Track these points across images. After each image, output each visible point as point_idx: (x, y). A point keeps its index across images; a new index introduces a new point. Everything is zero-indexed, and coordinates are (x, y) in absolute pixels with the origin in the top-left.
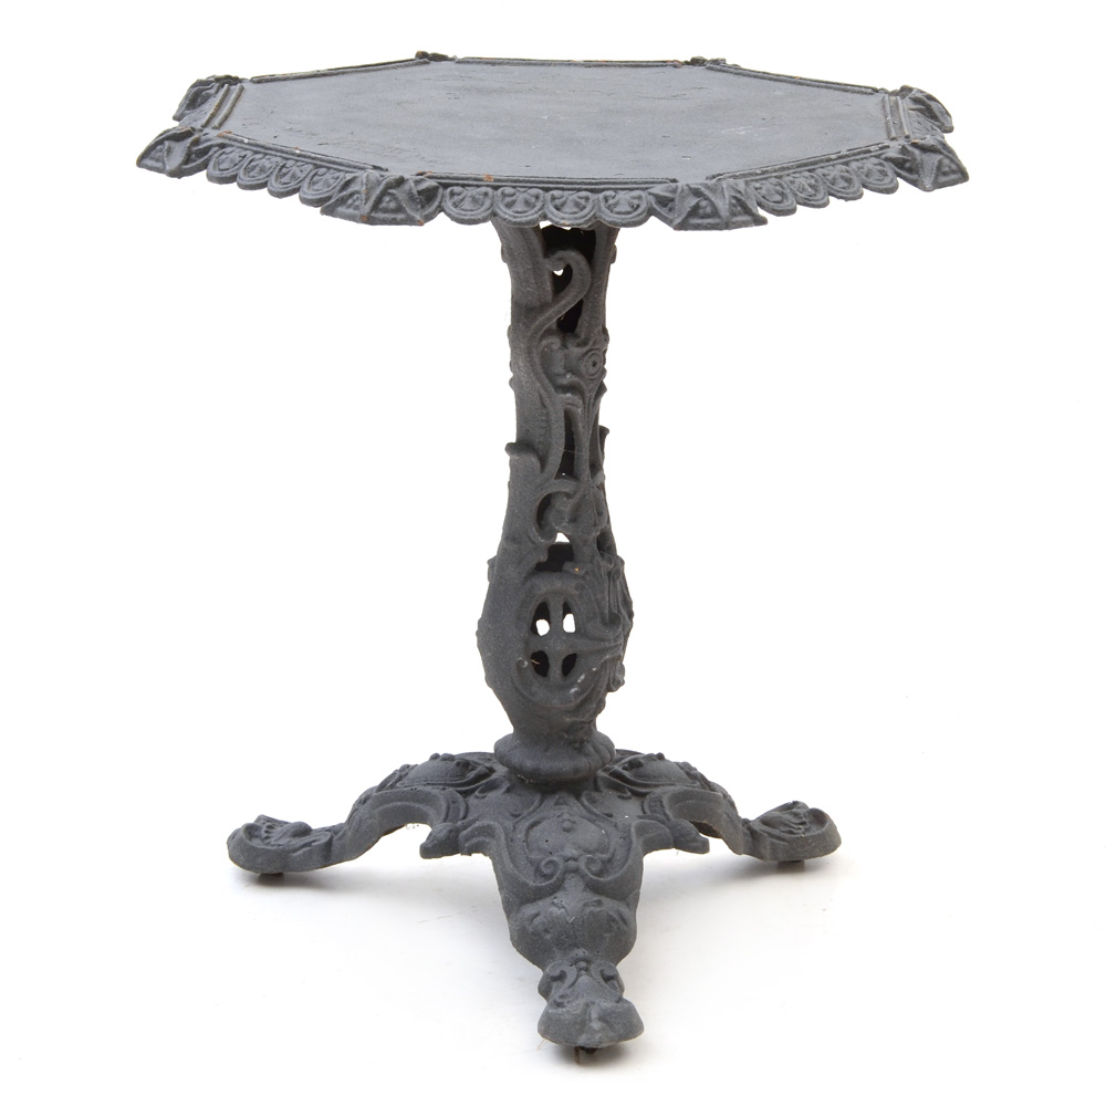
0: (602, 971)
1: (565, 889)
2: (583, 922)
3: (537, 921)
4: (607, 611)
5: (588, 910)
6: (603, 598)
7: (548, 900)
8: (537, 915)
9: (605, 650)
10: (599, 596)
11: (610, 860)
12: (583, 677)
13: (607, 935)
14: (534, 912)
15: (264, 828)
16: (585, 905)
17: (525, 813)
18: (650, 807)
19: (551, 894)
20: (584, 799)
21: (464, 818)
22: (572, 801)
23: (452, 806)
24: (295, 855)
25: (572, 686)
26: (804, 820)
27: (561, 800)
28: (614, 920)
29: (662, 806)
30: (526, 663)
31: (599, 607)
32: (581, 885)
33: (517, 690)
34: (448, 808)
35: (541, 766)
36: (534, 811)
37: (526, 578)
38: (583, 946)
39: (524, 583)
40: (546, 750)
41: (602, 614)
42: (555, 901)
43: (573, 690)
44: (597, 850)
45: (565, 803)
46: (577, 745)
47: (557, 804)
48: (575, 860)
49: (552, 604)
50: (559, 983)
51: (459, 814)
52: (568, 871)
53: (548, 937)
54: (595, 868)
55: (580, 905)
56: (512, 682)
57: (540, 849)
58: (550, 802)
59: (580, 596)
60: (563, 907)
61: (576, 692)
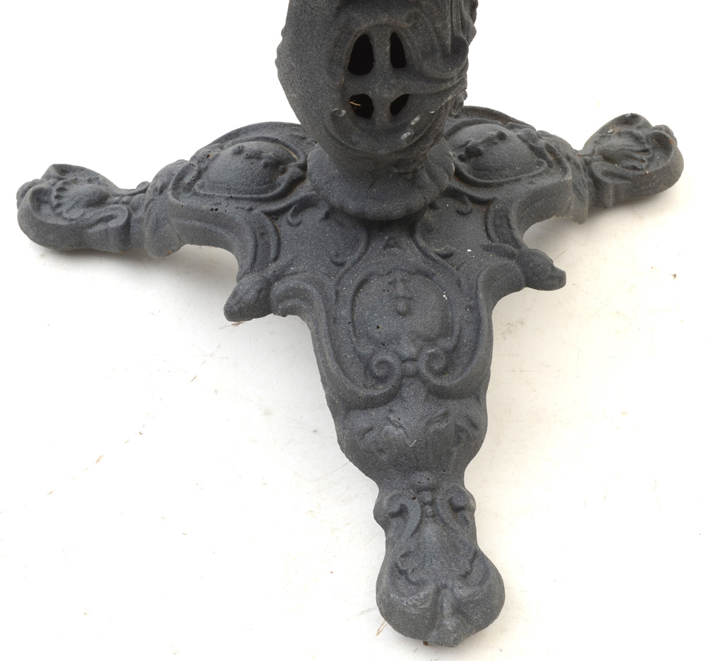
0: (450, 501)
1: (403, 400)
2: (427, 444)
3: (370, 437)
4: (449, 42)
5: (432, 429)
6: (445, 26)
7: (382, 411)
8: (371, 429)
9: (447, 92)
10: (439, 25)
11: (455, 348)
12: (417, 119)
13: (455, 449)
14: (366, 425)
15: (54, 193)
16: (428, 423)
17: (349, 260)
18: (495, 226)
19: (385, 404)
20: (418, 237)
21: (276, 259)
22: (405, 241)
23: (261, 242)
24: (90, 231)
25: (403, 128)
26: (647, 146)
27: (392, 242)
28: (462, 430)
29: (509, 226)
30: (344, 112)
31: (439, 37)
32: (423, 393)
33: (333, 138)
34: (256, 246)
35: (367, 210)
36: (360, 258)
37: (339, 9)
38: (427, 469)
39: (336, 16)
40: (372, 186)
41: (443, 46)
42: (392, 417)
43: (405, 135)
44: (439, 336)
45: (396, 245)
46: (409, 177)
47: (387, 246)
48: (414, 360)
49: (376, 39)
50: (400, 520)
51: (269, 253)
52: (404, 375)
53: (384, 457)
54: (437, 366)
55: (423, 424)
56: (326, 129)
57: (370, 338)
58: (378, 245)
59: (414, 27)
60: (401, 426)
61: (409, 137)
